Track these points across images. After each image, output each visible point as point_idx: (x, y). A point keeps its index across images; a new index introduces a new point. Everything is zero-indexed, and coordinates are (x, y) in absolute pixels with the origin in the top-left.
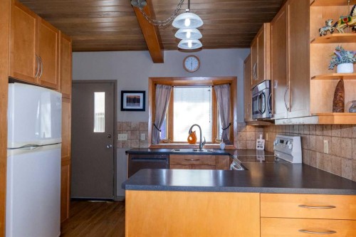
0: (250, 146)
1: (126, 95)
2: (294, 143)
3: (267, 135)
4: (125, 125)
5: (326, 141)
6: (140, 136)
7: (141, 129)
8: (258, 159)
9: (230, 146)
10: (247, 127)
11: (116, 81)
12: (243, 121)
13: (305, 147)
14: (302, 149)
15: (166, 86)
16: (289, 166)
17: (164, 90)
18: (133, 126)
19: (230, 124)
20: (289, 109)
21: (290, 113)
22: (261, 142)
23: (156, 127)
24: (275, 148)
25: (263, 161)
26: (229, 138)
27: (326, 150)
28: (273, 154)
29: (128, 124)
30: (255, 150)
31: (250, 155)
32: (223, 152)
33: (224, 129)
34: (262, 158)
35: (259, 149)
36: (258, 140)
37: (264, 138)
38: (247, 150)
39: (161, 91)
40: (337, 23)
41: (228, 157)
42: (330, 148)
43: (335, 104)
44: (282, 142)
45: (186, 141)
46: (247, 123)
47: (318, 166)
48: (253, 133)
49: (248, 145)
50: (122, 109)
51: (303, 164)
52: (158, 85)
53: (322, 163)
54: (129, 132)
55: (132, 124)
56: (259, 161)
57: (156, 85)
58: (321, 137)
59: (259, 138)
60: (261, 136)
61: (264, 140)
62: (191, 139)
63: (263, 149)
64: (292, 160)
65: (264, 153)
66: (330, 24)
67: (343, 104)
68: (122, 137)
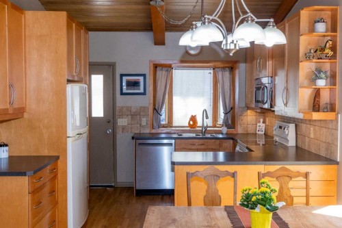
0: (251, 130)
1: (125, 79)
2: (290, 129)
3: (267, 119)
4: (125, 110)
5: (312, 129)
6: (141, 121)
7: (142, 113)
8: (258, 142)
9: (231, 131)
10: (249, 111)
11: (115, 63)
12: (244, 106)
13: (299, 133)
14: (296, 134)
15: (166, 69)
16: (286, 148)
17: (164, 72)
18: (133, 110)
19: (232, 108)
20: (286, 105)
21: (286, 108)
22: (261, 126)
23: (157, 111)
24: (274, 133)
25: (263, 145)
26: (230, 122)
27: (312, 136)
28: (273, 138)
29: (129, 109)
30: (256, 134)
31: (251, 139)
32: (225, 136)
33: (226, 114)
34: (262, 142)
35: (260, 133)
36: (258, 124)
37: (264, 122)
38: (247, 134)
39: (161, 74)
40: (317, 50)
41: (231, 141)
42: (314, 134)
43: (314, 106)
44: (280, 127)
45: (187, 125)
46: (248, 108)
47: (306, 148)
48: (254, 117)
49: (249, 129)
50: (122, 94)
51: (297, 146)
52: (158, 68)
53: (309, 146)
54: (130, 116)
55: (132, 108)
56: (259, 145)
57: (156, 67)
58: (309, 126)
59: (259, 122)
60: (262, 120)
61: (264, 125)
62: (191, 123)
63: (263, 133)
64: (288, 143)
65: (264, 137)
66: (312, 51)
67: (319, 106)
68: (122, 122)
